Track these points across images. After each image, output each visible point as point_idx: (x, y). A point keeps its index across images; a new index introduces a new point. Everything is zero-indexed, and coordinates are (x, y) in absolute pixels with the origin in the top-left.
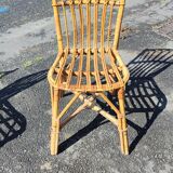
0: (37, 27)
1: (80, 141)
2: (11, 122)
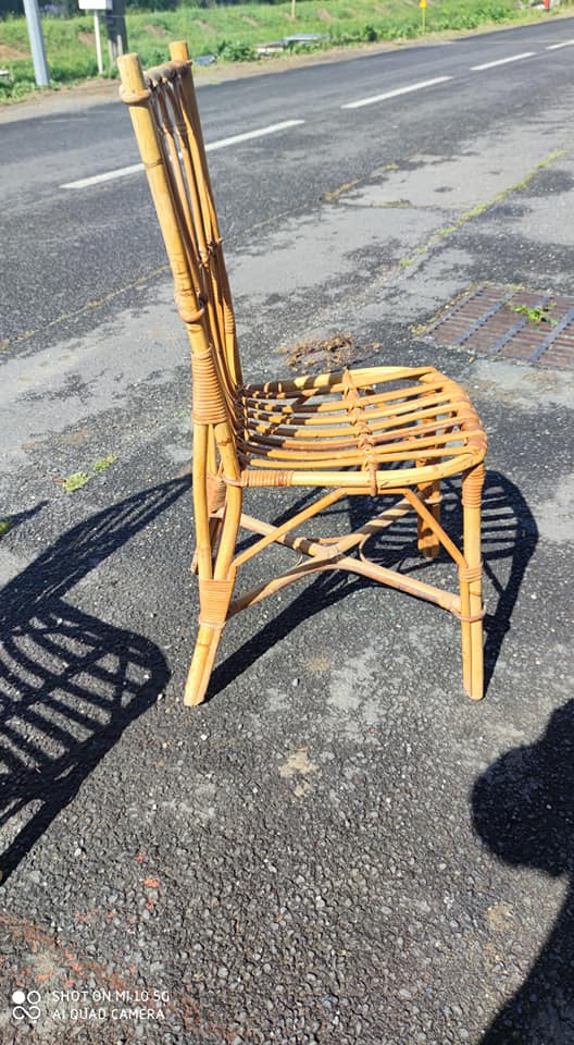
0: (49, 371)
2: (110, 663)
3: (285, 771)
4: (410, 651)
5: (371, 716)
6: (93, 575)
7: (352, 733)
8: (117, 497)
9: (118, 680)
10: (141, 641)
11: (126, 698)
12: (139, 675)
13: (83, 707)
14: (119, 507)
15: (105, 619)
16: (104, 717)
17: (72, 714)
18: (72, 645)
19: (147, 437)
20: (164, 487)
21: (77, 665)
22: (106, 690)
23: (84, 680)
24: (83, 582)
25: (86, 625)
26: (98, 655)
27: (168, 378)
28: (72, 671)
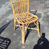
1: (27, 38)
2: (5, 41)
3: (23, 48)
4: (31, 36)
5: (29, 42)
6: (2, 33)
7: (28, 44)
8: (3, 26)
9: (6, 43)
10: (8, 39)
11: (8, 44)
12: (8, 42)
13: (4, 46)
14: (3, 27)
15: (4, 37)
16: (6, 46)
17: (3, 46)
18: (1, 40)
19: (4, 20)
20: (7, 24)
21: (3, 42)
22: (6, 44)
23: (3, 43)
24: (1, 34)
25: (2, 38)
26: (4, 41)
27: (5, 14)
28: (2, 42)
